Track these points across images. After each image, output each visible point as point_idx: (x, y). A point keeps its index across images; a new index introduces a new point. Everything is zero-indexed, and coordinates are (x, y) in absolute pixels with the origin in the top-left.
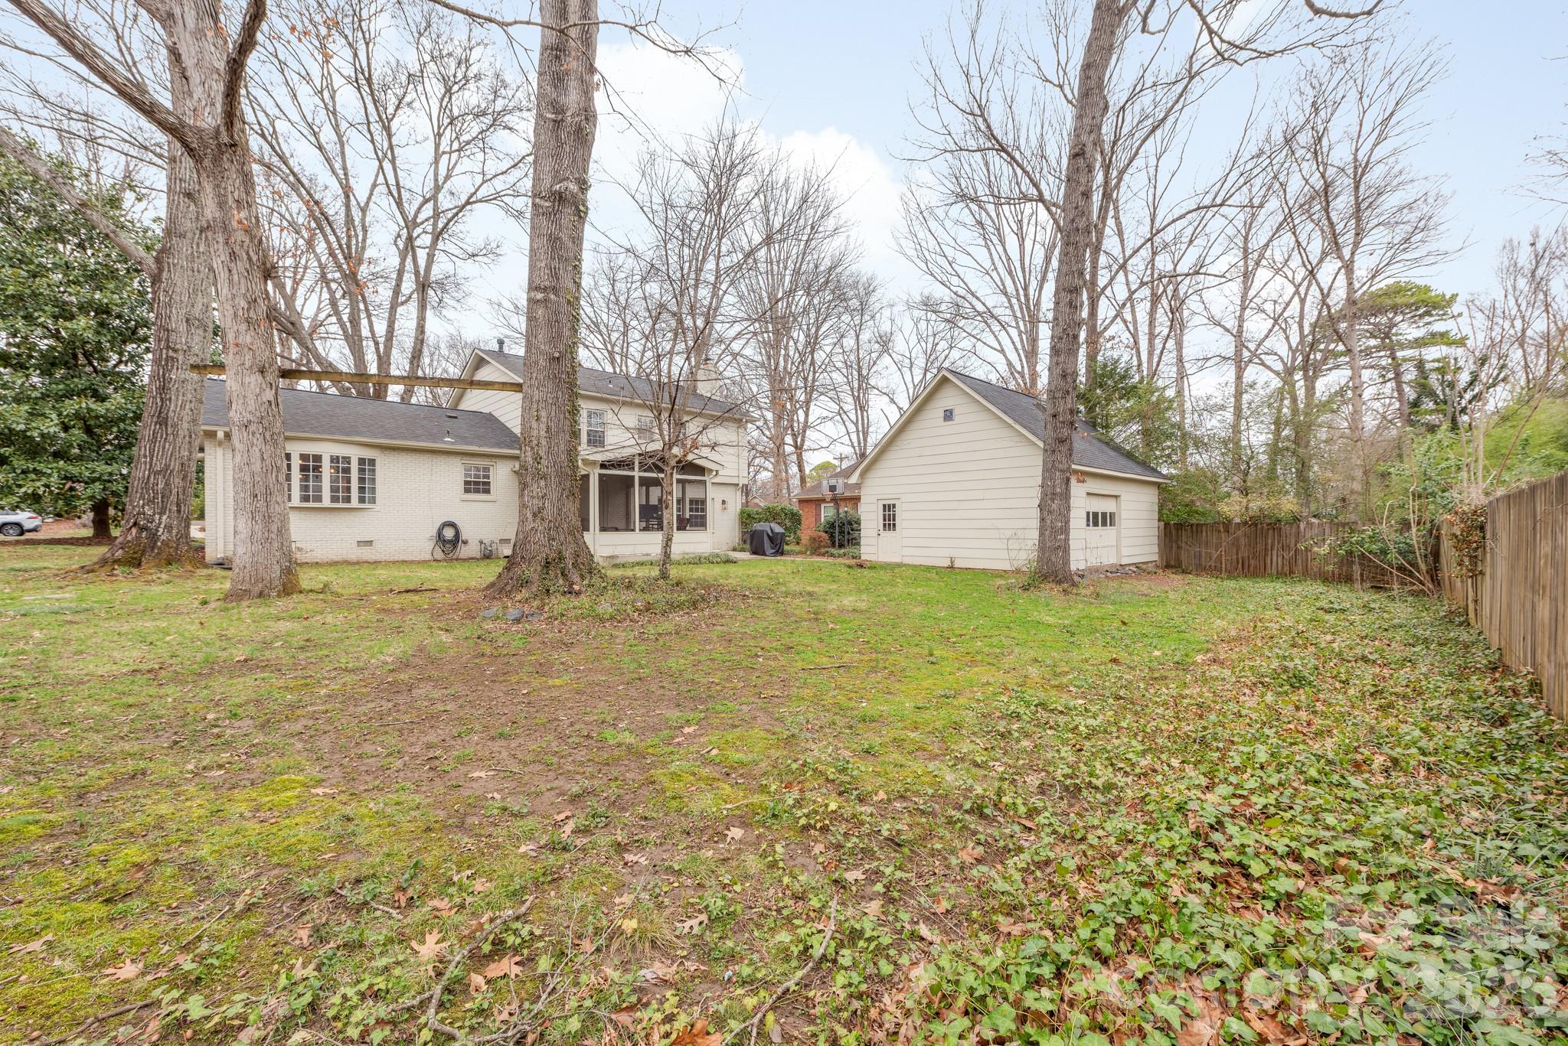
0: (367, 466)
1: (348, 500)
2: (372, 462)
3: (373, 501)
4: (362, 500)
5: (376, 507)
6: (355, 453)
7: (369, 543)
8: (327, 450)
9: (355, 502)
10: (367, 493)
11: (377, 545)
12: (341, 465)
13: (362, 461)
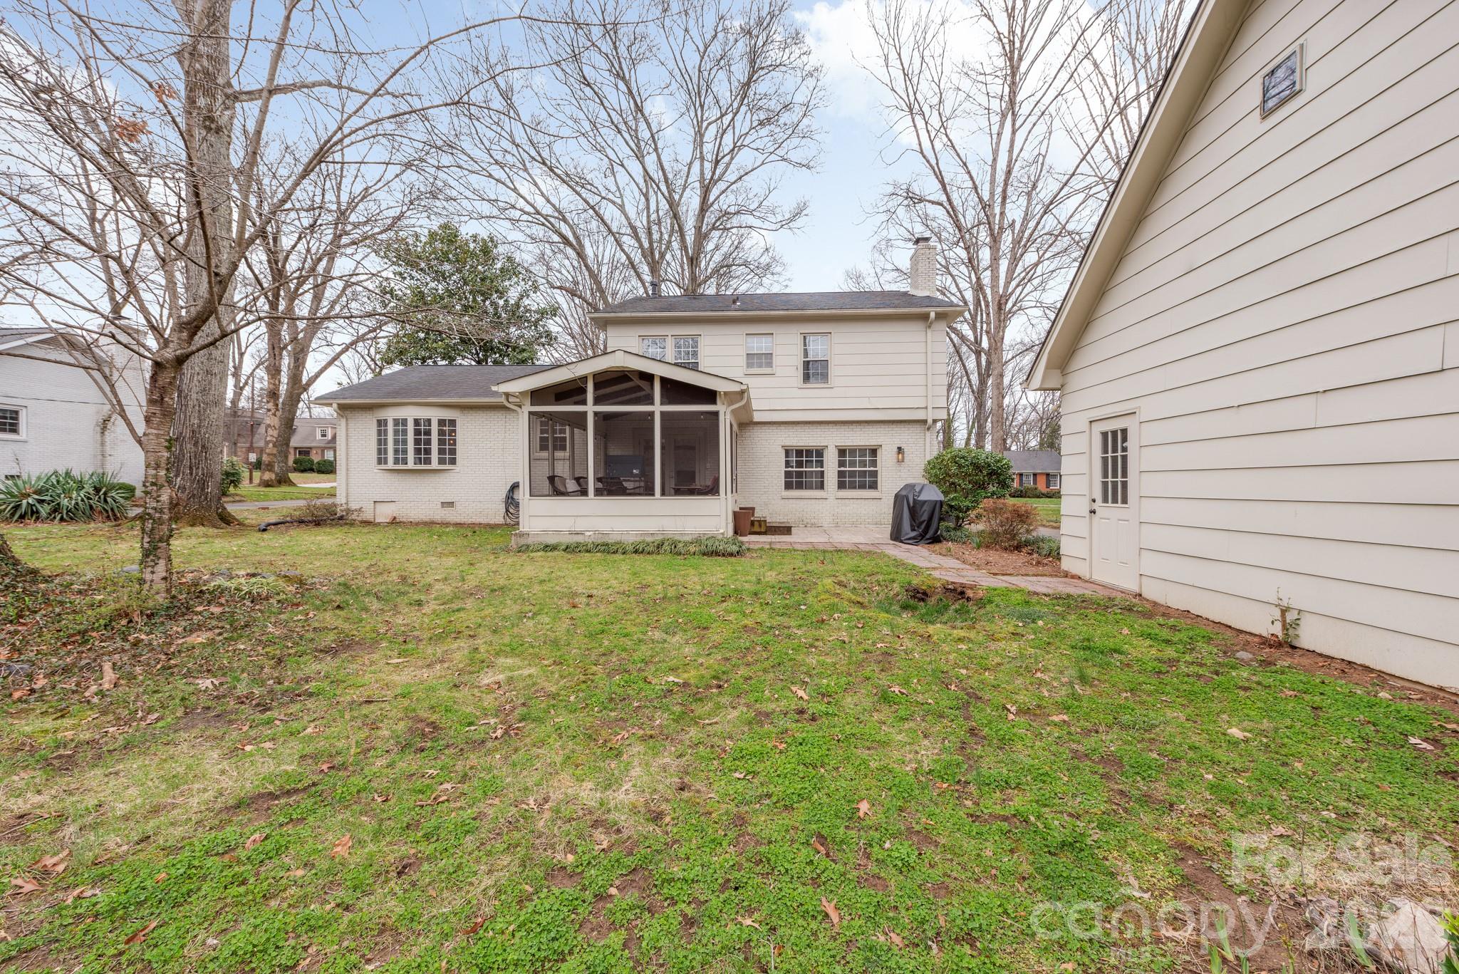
0: (448, 427)
1: (428, 461)
2: (453, 423)
3: (453, 461)
4: (441, 461)
5: (457, 468)
6: (435, 415)
7: (451, 504)
8: (410, 413)
9: (435, 464)
10: (449, 454)
11: (457, 505)
12: (422, 429)
13: (442, 422)
